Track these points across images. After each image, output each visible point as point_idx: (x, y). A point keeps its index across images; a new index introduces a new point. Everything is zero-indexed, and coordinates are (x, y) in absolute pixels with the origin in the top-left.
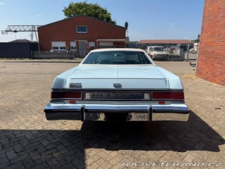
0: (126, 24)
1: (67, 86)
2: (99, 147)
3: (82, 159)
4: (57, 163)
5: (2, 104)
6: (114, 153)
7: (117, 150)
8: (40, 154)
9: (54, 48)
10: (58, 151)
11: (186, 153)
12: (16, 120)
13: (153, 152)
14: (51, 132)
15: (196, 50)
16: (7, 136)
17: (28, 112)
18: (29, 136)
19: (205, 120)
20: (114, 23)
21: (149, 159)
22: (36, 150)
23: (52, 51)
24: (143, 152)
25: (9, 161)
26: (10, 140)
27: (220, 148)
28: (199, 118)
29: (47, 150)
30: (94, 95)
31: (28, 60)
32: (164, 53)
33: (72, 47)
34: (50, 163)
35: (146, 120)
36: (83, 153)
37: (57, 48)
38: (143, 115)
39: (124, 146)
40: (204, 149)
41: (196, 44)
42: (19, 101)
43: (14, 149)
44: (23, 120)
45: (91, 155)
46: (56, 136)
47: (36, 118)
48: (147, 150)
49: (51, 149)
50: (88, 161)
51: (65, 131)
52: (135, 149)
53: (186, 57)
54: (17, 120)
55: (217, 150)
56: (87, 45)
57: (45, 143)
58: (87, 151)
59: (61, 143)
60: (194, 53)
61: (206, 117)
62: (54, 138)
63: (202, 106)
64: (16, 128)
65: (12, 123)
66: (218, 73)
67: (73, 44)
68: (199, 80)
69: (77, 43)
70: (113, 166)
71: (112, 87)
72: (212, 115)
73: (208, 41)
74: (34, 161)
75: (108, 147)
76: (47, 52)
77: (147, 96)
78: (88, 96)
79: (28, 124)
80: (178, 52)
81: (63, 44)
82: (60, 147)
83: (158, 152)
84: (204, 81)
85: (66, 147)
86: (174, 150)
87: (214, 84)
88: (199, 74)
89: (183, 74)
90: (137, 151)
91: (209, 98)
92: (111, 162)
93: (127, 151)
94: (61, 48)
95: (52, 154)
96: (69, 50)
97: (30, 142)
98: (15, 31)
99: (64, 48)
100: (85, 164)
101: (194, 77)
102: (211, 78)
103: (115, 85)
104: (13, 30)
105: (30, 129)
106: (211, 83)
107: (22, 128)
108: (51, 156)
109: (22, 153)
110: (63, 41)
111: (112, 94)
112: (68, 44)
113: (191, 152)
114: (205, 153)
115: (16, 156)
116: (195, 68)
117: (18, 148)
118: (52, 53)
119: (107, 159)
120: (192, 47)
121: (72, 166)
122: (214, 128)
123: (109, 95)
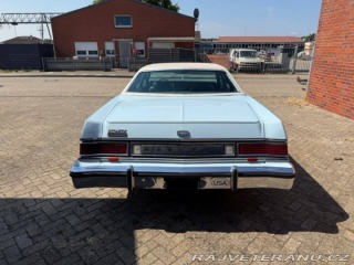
0: (196, 13)
1: (104, 135)
2: (156, 227)
3: (131, 247)
4: (93, 253)
5: (2, 153)
6: (179, 237)
7: (183, 231)
8: (68, 240)
9: (79, 53)
10: (93, 235)
11: (287, 236)
12: (26, 182)
13: (237, 234)
14: (81, 202)
15: (308, 53)
16: (14, 210)
17: (45, 166)
18: (48, 209)
19: (318, 180)
20: (175, 9)
21: (232, 247)
22: (60, 232)
23: (75, 57)
24: (222, 234)
25: (21, 251)
26: (19, 215)
27: (340, 228)
28: (308, 175)
29: (78, 233)
30: (146, 149)
31: (37, 73)
32: (257, 60)
33: (108, 52)
34: (83, 254)
35: (228, 187)
36: (132, 236)
37: (84, 53)
38: (222, 180)
39: (194, 224)
40: (314, 229)
41: (308, 44)
42: (29, 147)
43: (27, 232)
44: (37, 182)
45: (145, 239)
46: (89, 209)
47: (56, 177)
48: (228, 232)
49: (83, 231)
50: (141, 251)
51: (103, 200)
52: (210, 230)
53: (291, 67)
54: (29, 181)
55: (334, 230)
56: (133, 47)
57: (73, 221)
58: (138, 233)
59: (98, 221)
60: (304, 58)
61: (319, 175)
62: (87, 213)
63: (314, 155)
64: (27, 196)
65: (21, 187)
66: (341, 98)
67: (110, 46)
68: (312, 107)
69: (116, 44)
70: (177, 258)
71: (175, 136)
72: (329, 171)
73: (329, 45)
74: (58, 251)
75: (170, 226)
76: (68, 59)
77: (229, 150)
78: (137, 150)
79: (45, 189)
80: (278, 59)
81: (93, 46)
82: (96, 227)
83: (245, 235)
84: (319, 110)
85: (106, 228)
86: (270, 231)
87: (335, 115)
88: (311, 97)
89: (286, 97)
90: (213, 234)
91: (325, 141)
92: (174, 252)
93: (198, 233)
94: (90, 52)
95: (84, 239)
96: (103, 55)
97: (50, 219)
98: (15, 24)
99: (96, 52)
100: (135, 256)
101: (304, 103)
102: (330, 104)
103: (179, 133)
104: (11, 21)
105: (48, 197)
106: (330, 114)
107: (37, 195)
108: (83, 243)
109: (39, 239)
110: (93, 41)
111: (175, 148)
112: (101, 46)
113: (295, 234)
114: (316, 236)
115: (31, 243)
116: (306, 87)
117: (32, 229)
118: (76, 61)
119: (169, 248)
120: (302, 48)
121: (115, 259)
122: (331, 193)
123: (170, 150)
